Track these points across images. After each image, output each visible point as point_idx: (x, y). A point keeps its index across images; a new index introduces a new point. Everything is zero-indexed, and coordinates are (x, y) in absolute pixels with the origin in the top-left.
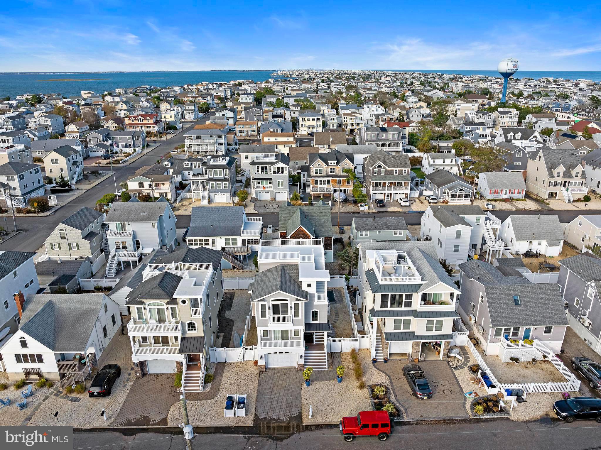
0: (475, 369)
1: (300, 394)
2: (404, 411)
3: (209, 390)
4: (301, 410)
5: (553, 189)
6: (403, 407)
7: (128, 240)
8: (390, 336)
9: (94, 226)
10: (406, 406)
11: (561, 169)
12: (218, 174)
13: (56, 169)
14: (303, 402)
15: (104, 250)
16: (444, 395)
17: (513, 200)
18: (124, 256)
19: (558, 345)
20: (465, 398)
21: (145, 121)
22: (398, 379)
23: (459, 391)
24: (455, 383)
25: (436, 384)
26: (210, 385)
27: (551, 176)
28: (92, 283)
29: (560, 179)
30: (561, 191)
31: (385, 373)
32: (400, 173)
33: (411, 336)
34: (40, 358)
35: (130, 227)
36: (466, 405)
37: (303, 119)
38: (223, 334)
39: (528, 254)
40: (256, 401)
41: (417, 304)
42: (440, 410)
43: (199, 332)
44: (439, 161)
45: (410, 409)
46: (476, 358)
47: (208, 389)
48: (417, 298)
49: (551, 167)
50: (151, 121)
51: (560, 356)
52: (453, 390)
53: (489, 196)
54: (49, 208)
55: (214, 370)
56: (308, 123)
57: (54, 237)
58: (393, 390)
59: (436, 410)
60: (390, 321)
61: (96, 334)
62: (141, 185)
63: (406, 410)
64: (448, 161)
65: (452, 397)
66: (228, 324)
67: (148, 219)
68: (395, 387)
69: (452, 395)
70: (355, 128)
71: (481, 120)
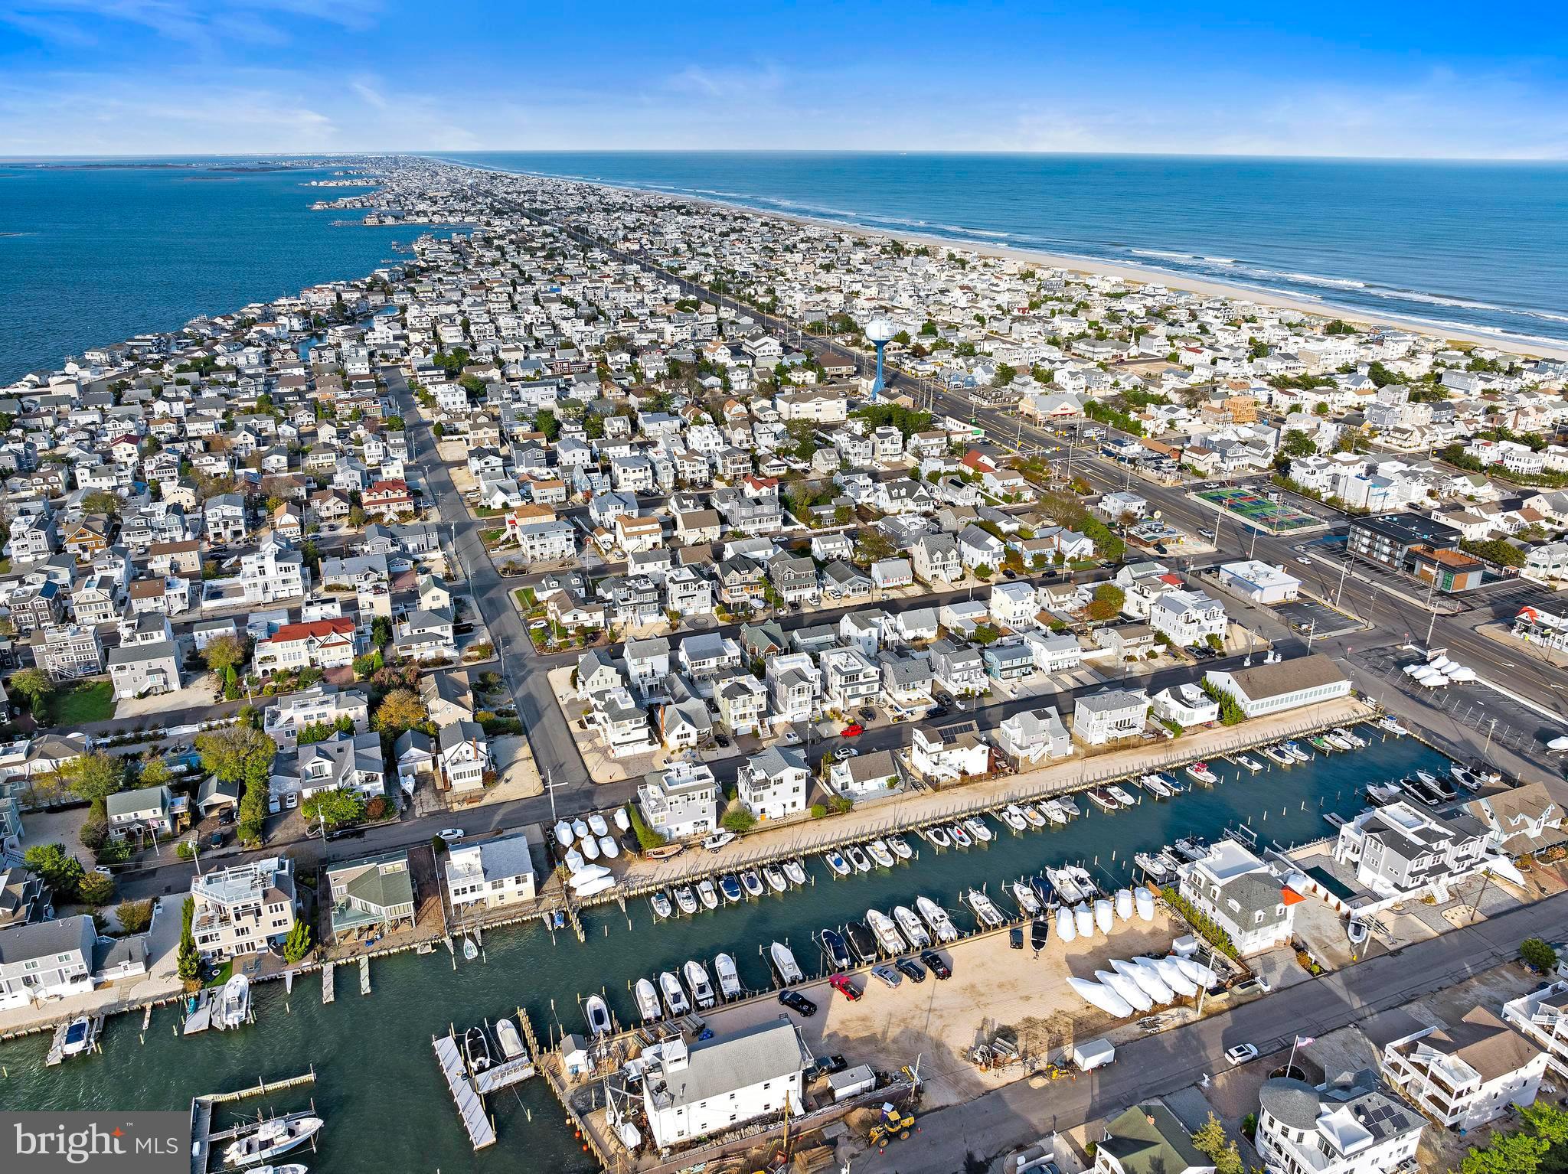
0: (891, 707)
1: (815, 728)
2: (864, 727)
5: (934, 572)
6: (864, 725)
7: (648, 671)
8: (850, 697)
11: (939, 554)
12: (648, 598)
16: (880, 719)
17: (903, 586)
19: (929, 690)
20: (889, 718)
22: (858, 715)
23: (885, 716)
24: (883, 713)
25: (875, 715)
27: (932, 561)
29: (939, 563)
30: (940, 572)
31: (851, 714)
33: (860, 695)
34: (689, 735)
36: (890, 721)
37: (625, 471)
39: (915, 639)
41: (861, 679)
42: (879, 725)
44: (830, 546)
45: (867, 726)
46: (891, 701)
48: (861, 675)
49: (931, 553)
51: (932, 695)
52: (883, 716)
53: (882, 586)
58: (857, 720)
59: (877, 725)
60: (849, 689)
64: (838, 545)
68: (857, 718)
69: (883, 718)
70: (697, 477)
71: (856, 450)
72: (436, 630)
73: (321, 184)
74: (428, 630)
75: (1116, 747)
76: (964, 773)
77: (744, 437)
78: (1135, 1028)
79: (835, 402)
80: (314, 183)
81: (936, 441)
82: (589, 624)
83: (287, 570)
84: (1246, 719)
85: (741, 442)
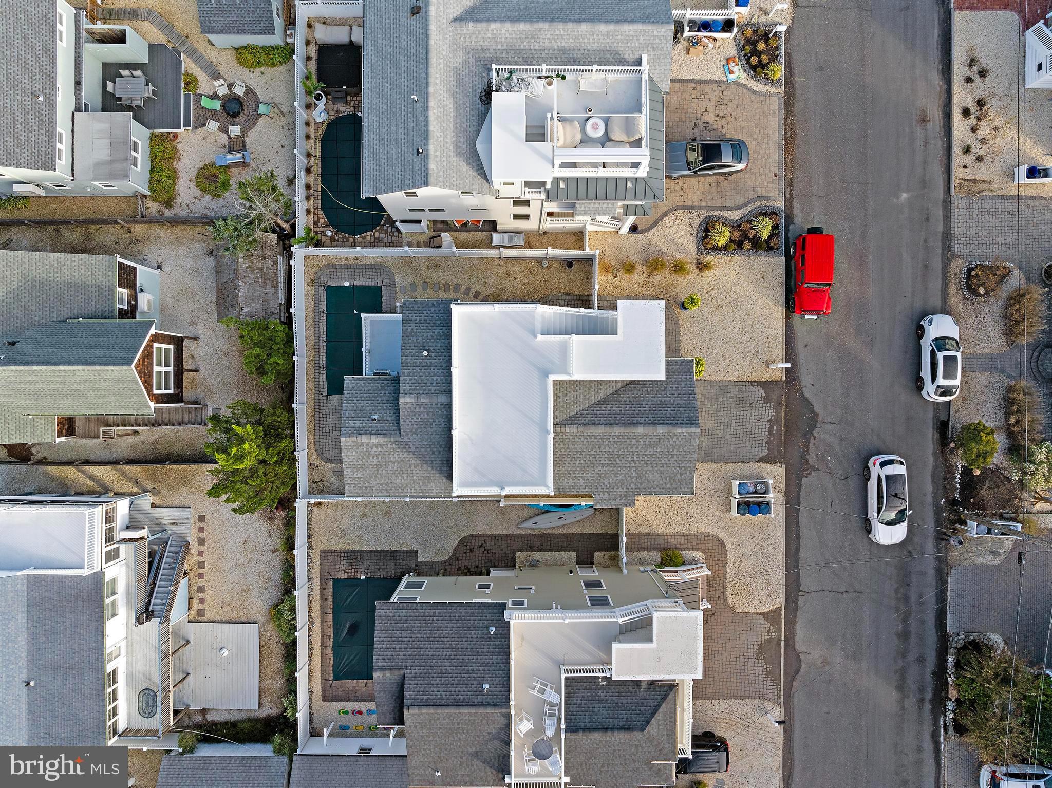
1: (711, 383)
2: (763, 203)
3: (701, 553)
4: (751, 382)
6: (753, 201)
10: (750, 195)
14: (732, 379)
16: (729, 119)
20: (736, 83)
22: (681, 193)
23: (721, 89)
24: (698, 87)
25: (700, 124)
26: (686, 554)
31: (666, 214)
36: (755, 89)
38: (519, 554)
40: (727, 462)
42: (764, 138)
45: (759, 190)
47: (699, 555)
52: (717, 99)
55: (645, 552)
58: (713, 208)
59: (764, 146)
63: (761, 198)
65: (735, 106)
66: (481, 546)
68: (703, 204)
69: (730, 104)
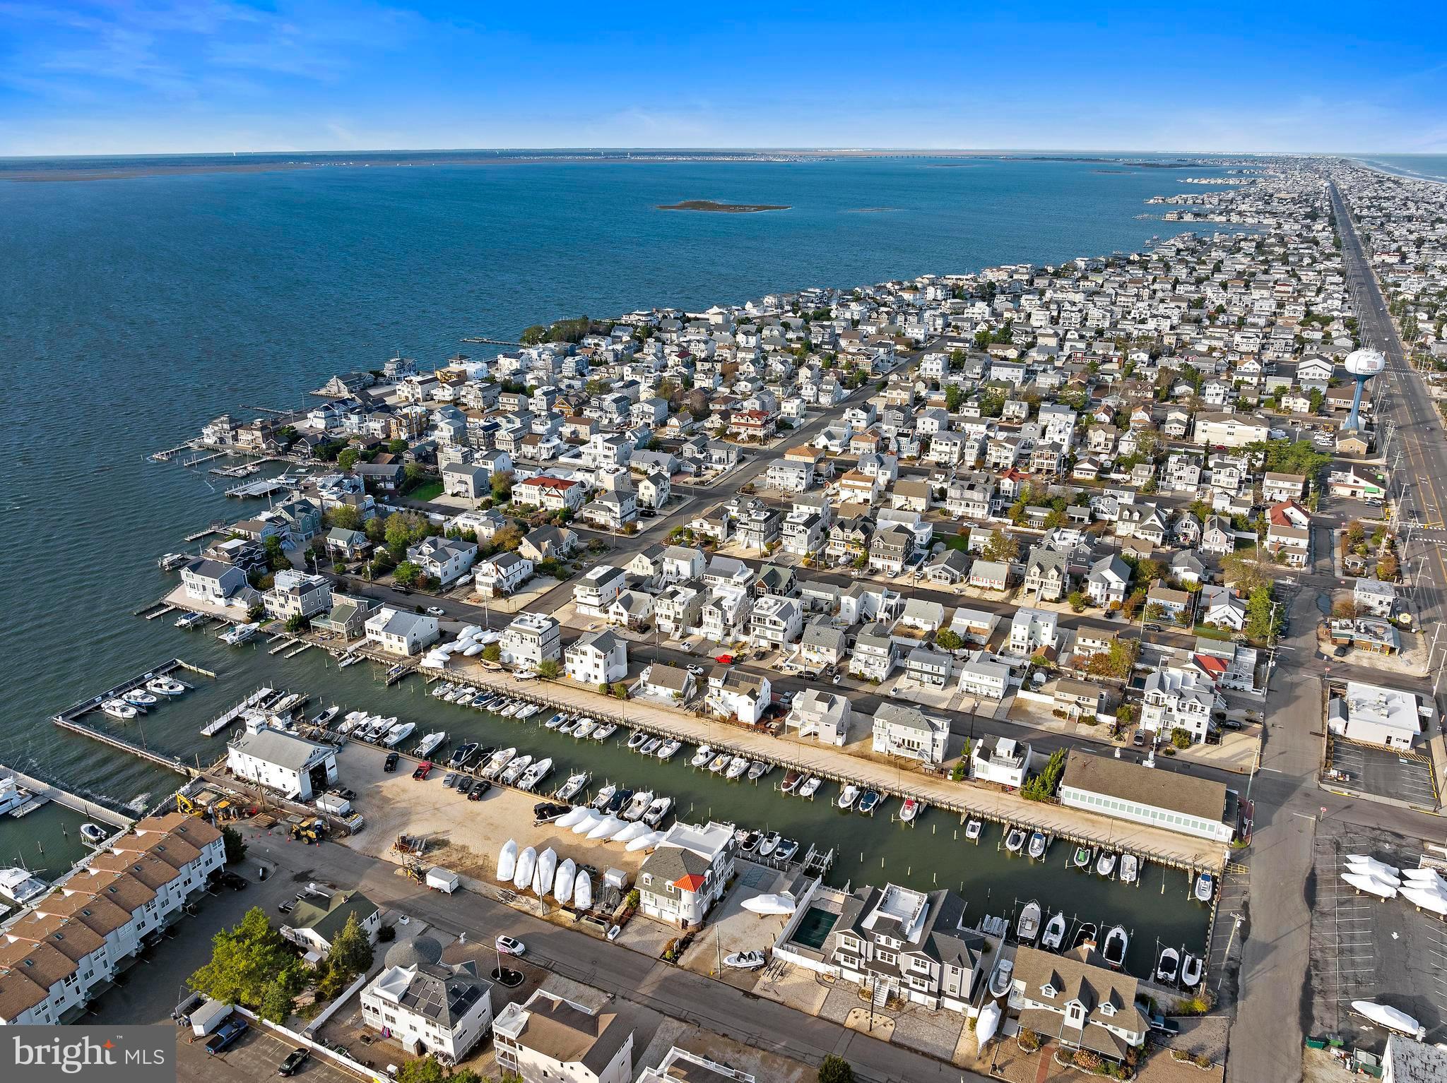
0: (787, 658)
5: (1030, 585)
7: (674, 570)
9: (657, 558)
11: (1036, 569)
12: (756, 526)
13: (647, 493)
15: (661, 573)
18: (670, 578)
21: (752, 422)
27: (1029, 574)
28: (651, 590)
29: (1036, 579)
30: (1036, 587)
32: (896, 549)
33: (766, 638)
34: (621, 615)
35: (677, 562)
41: (768, 624)
43: (681, 617)
48: (767, 621)
50: (759, 423)
54: (637, 531)
56: (939, 448)
57: (635, 561)
61: (644, 610)
62: (701, 525)
67: (685, 559)
70: (1003, 462)
71: (1180, 473)
72: (609, 504)
73: (1196, 181)
74: (605, 503)
75: (900, 764)
76: (734, 715)
77: (1102, 440)
78: (497, 892)
79: (1253, 428)
80: (1189, 180)
81: (1287, 485)
82: (710, 533)
83: (609, 449)
84: (1057, 802)
85: (1099, 444)
